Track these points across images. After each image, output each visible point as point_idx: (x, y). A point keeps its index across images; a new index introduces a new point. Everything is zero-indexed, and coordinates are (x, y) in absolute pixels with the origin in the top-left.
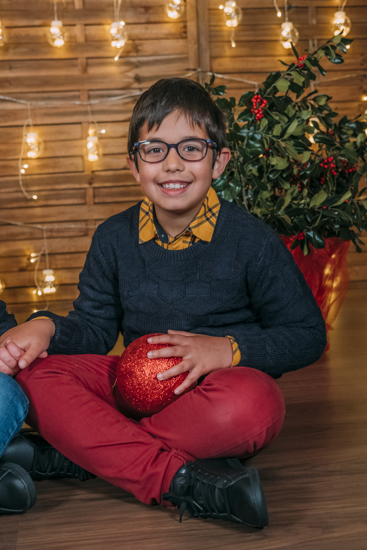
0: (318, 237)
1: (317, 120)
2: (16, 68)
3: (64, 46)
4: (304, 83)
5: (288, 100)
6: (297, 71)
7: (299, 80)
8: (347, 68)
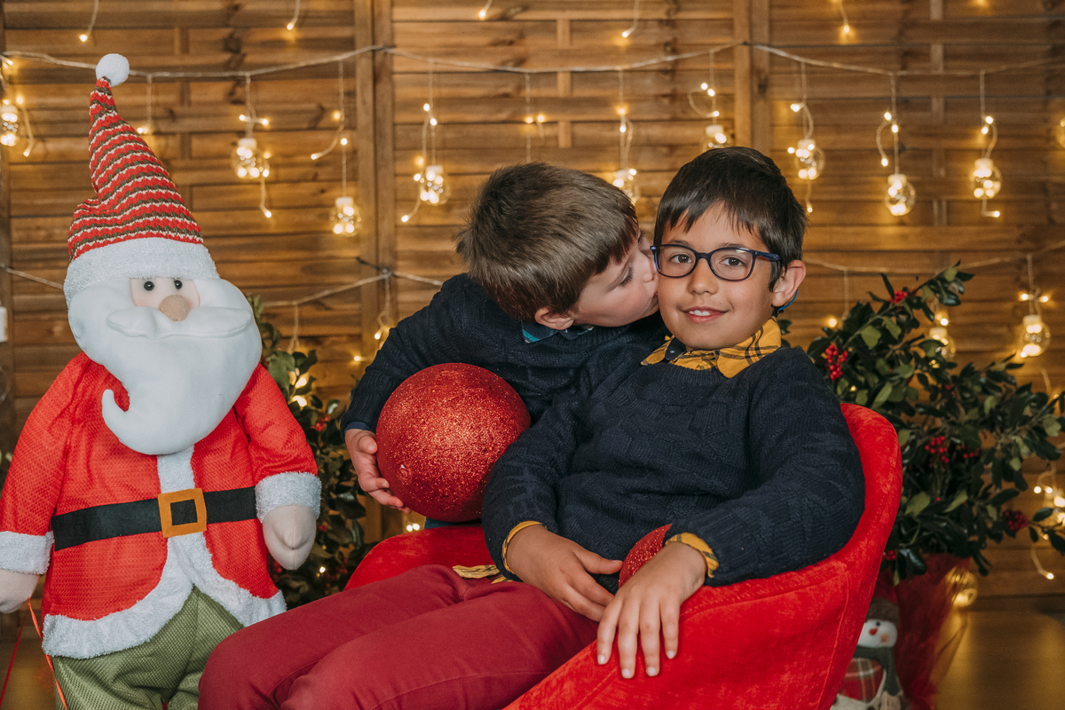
0: (915, 557)
8: (994, 247)
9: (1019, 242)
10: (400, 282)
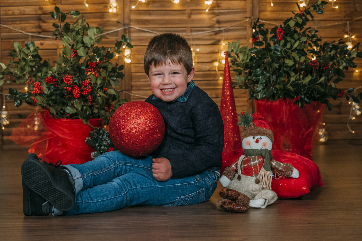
0: (307, 99)
1: (310, 42)
2: (152, 14)
3: (179, 3)
4: (302, 22)
5: (296, 32)
6: (300, 17)
7: (300, 21)
8: (336, 19)
9: (345, 17)
10: (132, 29)
